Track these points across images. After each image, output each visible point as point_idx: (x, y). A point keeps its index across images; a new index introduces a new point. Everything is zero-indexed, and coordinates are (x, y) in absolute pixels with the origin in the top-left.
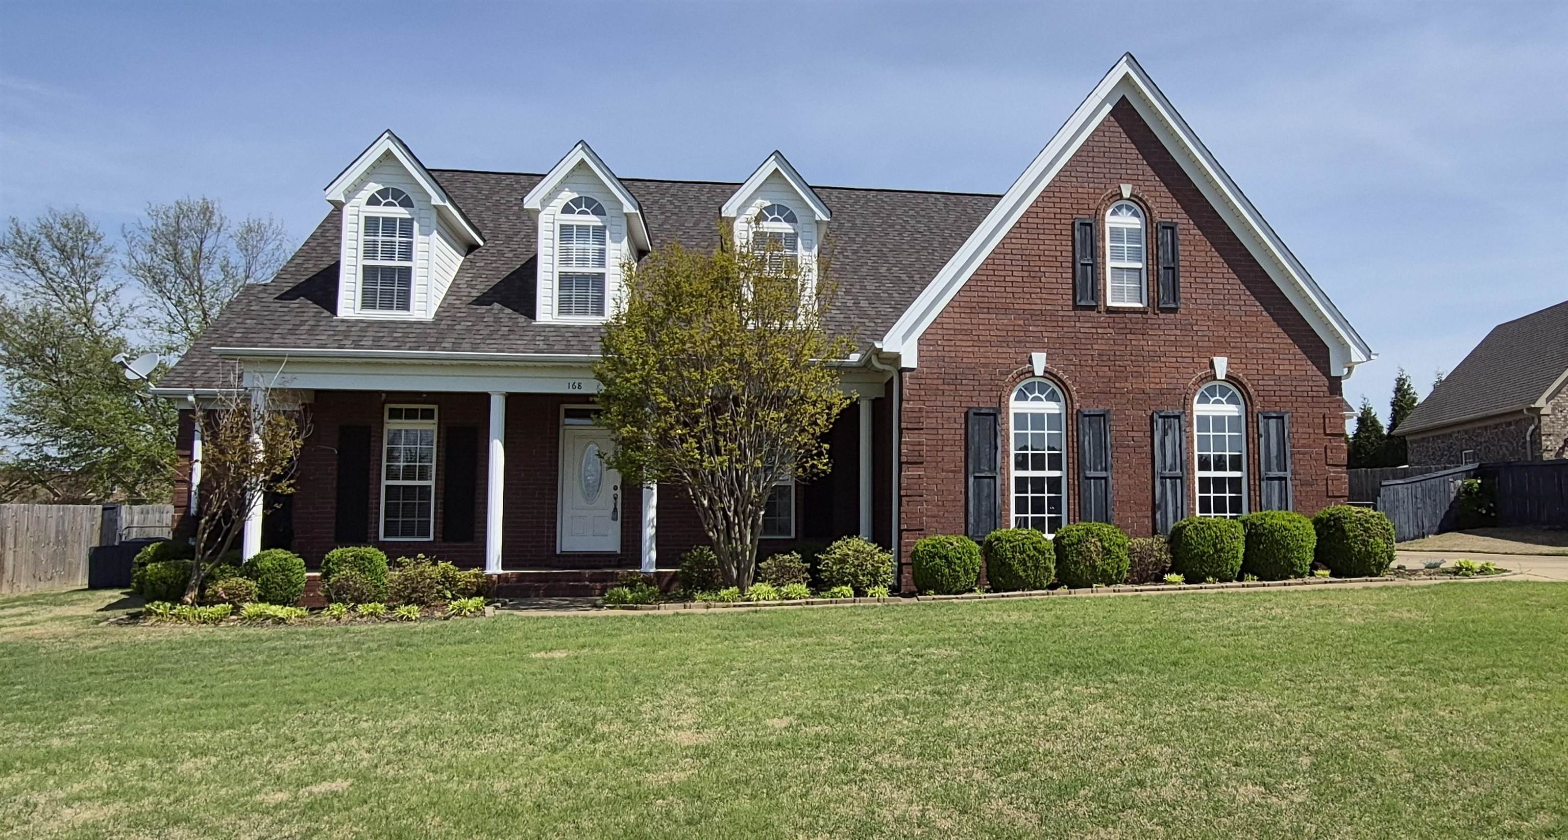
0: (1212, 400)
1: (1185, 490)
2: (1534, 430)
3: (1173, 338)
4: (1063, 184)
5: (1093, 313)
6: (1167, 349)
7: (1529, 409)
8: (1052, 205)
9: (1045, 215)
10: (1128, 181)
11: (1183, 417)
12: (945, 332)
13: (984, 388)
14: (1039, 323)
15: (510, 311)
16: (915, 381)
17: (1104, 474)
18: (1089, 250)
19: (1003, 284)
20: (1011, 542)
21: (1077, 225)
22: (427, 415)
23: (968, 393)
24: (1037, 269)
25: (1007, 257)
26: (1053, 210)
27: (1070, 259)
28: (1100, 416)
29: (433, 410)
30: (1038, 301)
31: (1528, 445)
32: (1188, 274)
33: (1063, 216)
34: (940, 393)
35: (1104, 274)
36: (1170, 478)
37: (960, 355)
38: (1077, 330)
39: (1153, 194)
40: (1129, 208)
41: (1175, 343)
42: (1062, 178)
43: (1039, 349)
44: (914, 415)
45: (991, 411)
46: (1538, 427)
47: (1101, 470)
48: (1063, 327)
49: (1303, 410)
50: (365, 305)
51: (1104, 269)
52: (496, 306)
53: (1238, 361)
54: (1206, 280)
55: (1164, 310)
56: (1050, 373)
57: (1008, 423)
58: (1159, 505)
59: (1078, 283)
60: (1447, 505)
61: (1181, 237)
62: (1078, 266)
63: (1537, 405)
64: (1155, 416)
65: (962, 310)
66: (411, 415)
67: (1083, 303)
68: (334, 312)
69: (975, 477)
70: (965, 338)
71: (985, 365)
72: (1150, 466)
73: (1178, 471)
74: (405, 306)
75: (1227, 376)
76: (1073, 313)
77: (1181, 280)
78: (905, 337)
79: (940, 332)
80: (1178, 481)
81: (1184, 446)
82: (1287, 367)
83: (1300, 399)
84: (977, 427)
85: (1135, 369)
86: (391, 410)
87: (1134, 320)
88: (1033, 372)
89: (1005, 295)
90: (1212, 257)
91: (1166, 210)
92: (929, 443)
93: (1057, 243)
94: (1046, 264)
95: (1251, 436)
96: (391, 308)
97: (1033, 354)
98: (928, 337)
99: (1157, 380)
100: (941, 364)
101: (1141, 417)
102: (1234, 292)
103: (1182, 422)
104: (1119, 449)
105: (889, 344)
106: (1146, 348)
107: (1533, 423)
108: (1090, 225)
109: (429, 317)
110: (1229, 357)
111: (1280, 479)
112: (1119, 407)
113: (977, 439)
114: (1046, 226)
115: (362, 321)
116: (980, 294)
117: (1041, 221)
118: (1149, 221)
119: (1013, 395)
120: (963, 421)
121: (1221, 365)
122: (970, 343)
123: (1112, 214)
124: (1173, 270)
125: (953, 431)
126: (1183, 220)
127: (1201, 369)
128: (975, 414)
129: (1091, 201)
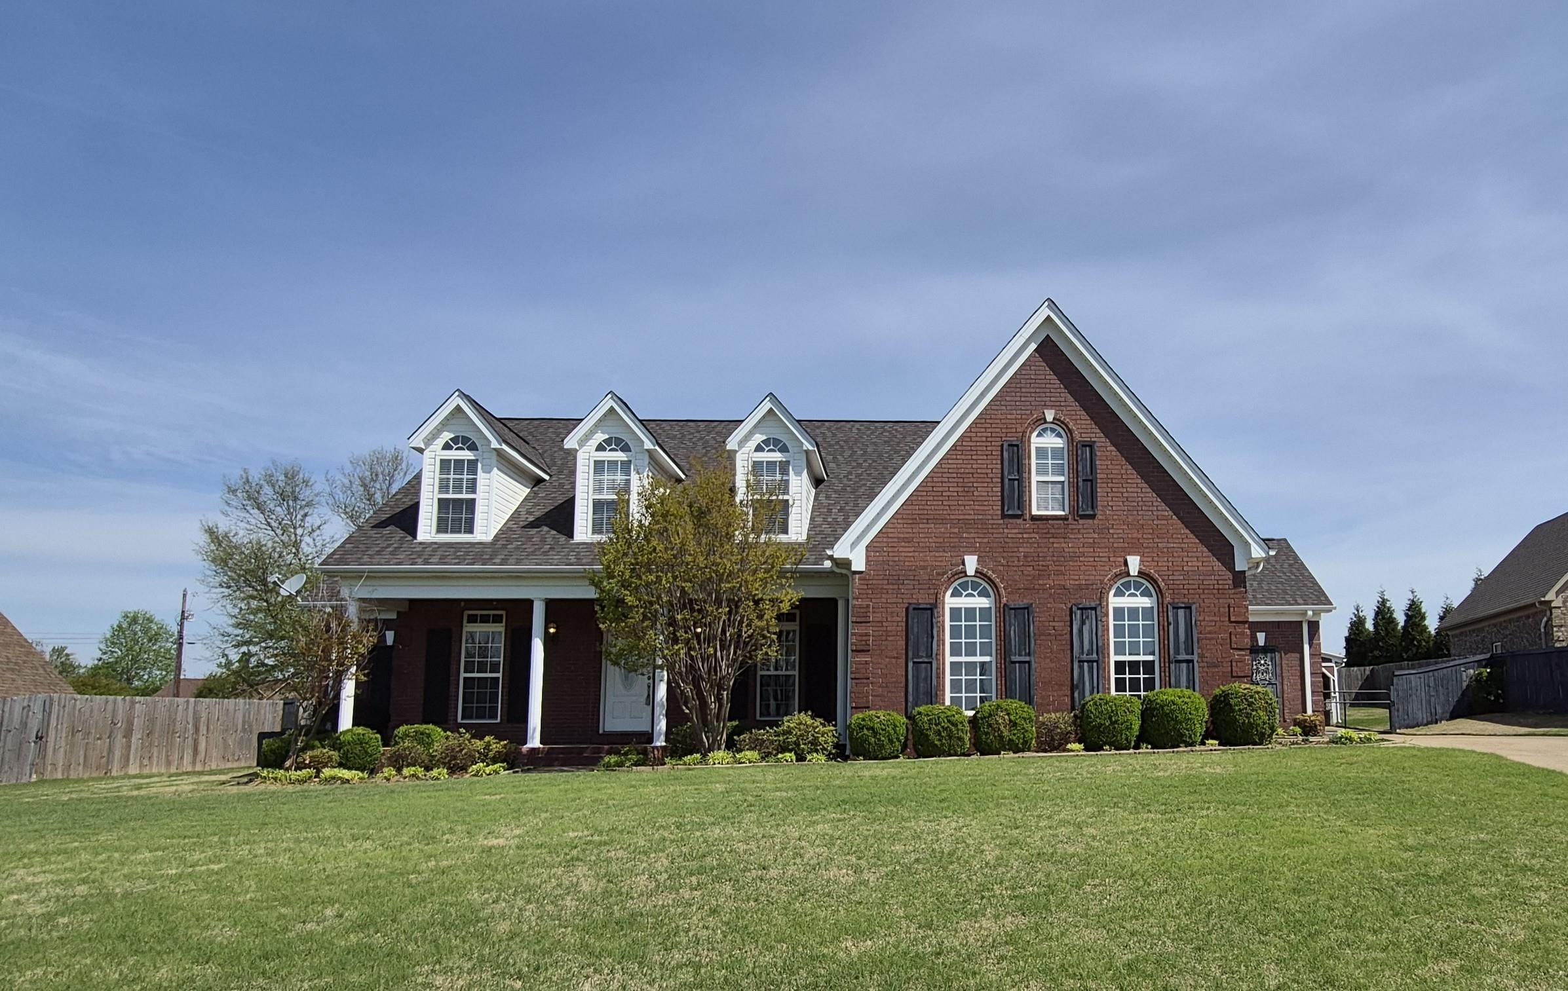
0: (1127, 593)
1: (1101, 672)
2: (1547, 622)
3: (1091, 541)
4: (993, 412)
5: (1019, 521)
6: (1086, 550)
7: (1541, 603)
8: (983, 430)
9: (978, 439)
10: (1052, 407)
11: (1099, 609)
12: (890, 540)
13: (924, 587)
14: (972, 531)
15: (555, 532)
16: (862, 582)
17: (1027, 659)
18: (1016, 467)
19: (941, 498)
20: (928, 715)
21: (1005, 446)
22: (497, 619)
23: (909, 592)
24: (971, 485)
25: (945, 475)
26: (985, 434)
27: (999, 475)
28: (1024, 608)
29: (502, 615)
30: (972, 512)
31: (1543, 637)
32: (1105, 485)
33: (993, 439)
34: (885, 591)
35: (1030, 486)
36: (1088, 662)
37: (901, 559)
38: (1005, 535)
39: (1074, 417)
40: (1053, 430)
41: (1093, 545)
42: (993, 407)
43: (971, 553)
44: (862, 610)
45: (928, 606)
46: (1550, 619)
47: (1025, 655)
48: (993, 534)
49: (1210, 601)
50: (439, 531)
51: (1030, 483)
52: (545, 529)
53: (1150, 559)
54: (1121, 490)
55: (1083, 517)
56: (981, 573)
57: (943, 616)
58: (1077, 685)
59: (1006, 495)
60: (1460, 693)
61: (1098, 453)
62: (1006, 481)
63: (1547, 598)
64: (1074, 608)
65: (905, 521)
66: (485, 619)
67: (1010, 512)
68: (414, 536)
69: (914, 663)
70: (907, 545)
71: (924, 568)
72: (1069, 652)
73: (1095, 655)
74: (470, 530)
75: (1139, 572)
76: (1002, 521)
77: (1099, 490)
78: (854, 545)
79: (885, 540)
80: (1095, 664)
81: (1100, 634)
82: (1194, 564)
83: (1206, 591)
84: (916, 620)
85: (1056, 568)
86: (469, 616)
87: (1056, 526)
88: (965, 572)
89: (942, 507)
90: (1126, 469)
91: (1086, 431)
92: (876, 634)
93: (989, 462)
94: (979, 480)
95: (1161, 623)
96: (460, 532)
97: (966, 557)
98: (875, 544)
99: (1077, 577)
100: (886, 567)
101: (1062, 609)
102: (1148, 499)
103: (1098, 613)
104: (1042, 637)
105: (840, 550)
106: (1066, 550)
107: (1545, 615)
108: (1017, 446)
109: (489, 538)
110: (1142, 556)
111: (1188, 661)
112: (1042, 601)
113: (916, 630)
114: (979, 448)
115: (436, 543)
116: (921, 507)
117: (974, 444)
118: (1071, 440)
119: (949, 592)
120: (904, 614)
121: (1134, 563)
122: (912, 549)
123: (1038, 436)
124: (1091, 481)
125: (895, 624)
126: (1100, 440)
127: (1116, 567)
128: (914, 609)
129: (1018, 426)
